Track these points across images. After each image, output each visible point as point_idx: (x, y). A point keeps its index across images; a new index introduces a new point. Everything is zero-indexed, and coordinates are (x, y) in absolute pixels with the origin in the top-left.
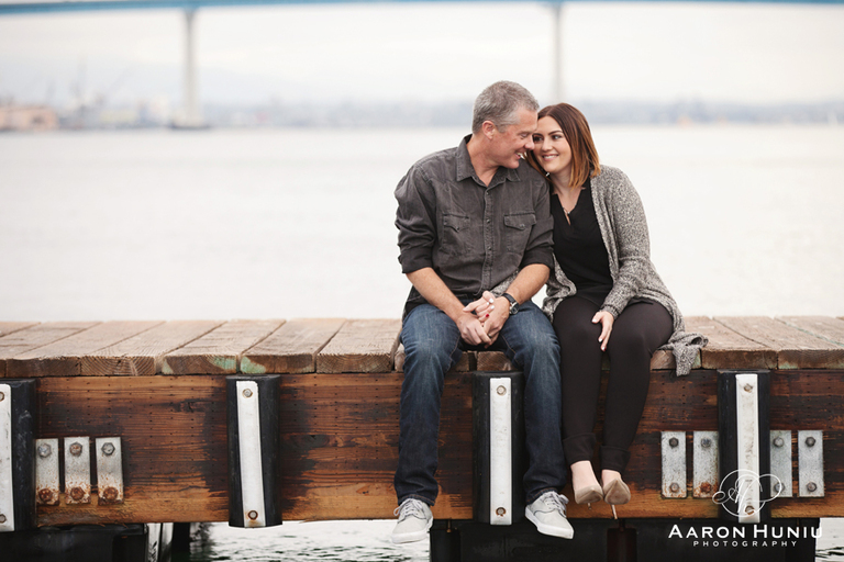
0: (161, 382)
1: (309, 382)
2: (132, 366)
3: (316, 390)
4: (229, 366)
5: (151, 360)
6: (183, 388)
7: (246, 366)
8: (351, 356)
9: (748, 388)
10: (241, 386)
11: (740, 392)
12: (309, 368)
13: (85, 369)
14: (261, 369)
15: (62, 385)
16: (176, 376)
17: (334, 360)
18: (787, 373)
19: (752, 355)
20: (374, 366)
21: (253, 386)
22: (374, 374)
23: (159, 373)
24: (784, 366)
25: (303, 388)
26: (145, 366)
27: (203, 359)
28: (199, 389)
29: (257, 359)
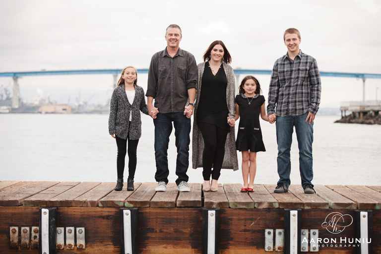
0: (98, 209)
1: (148, 210)
2: (89, 204)
3: (150, 213)
4: (122, 204)
5: (95, 202)
6: (106, 212)
7: (127, 204)
8: (162, 202)
9: (294, 215)
10: (125, 211)
11: (292, 217)
12: (148, 206)
13: (73, 204)
14: (132, 205)
15: (65, 209)
16: (103, 207)
17: (156, 203)
18: (307, 210)
19: (296, 204)
20: (170, 205)
21: (129, 212)
22: (170, 208)
23: (98, 206)
24: (306, 208)
25: (146, 212)
26: (94, 204)
27: (113, 202)
28: (111, 212)
29: (130, 202)
